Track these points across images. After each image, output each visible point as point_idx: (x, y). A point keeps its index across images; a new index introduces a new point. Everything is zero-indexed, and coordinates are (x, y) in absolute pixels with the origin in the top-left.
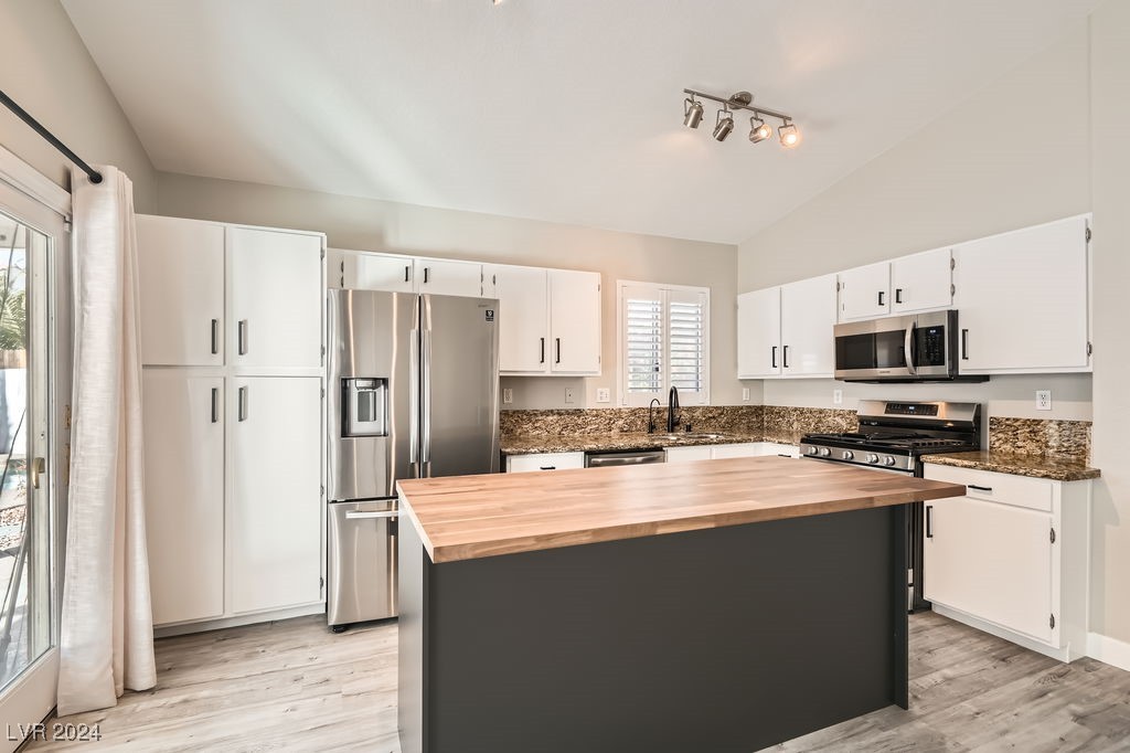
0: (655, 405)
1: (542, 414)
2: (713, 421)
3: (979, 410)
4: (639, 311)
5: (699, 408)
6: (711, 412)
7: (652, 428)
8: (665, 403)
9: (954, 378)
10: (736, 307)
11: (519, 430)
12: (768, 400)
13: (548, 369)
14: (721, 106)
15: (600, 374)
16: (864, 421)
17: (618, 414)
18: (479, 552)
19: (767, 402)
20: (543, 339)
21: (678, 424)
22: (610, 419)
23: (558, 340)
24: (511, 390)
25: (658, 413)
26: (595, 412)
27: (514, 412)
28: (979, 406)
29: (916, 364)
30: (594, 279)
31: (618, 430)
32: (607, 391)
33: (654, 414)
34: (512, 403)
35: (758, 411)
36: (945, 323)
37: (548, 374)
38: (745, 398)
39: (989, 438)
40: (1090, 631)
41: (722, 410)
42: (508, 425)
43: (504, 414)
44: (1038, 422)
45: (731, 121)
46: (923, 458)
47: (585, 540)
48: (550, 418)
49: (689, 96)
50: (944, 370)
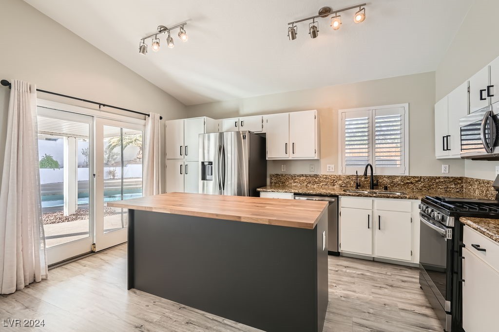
1: (298, 176)
2: (411, 186)
5: (398, 177)
6: (408, 179)
7: (358, 186)
10: (434, 112)
11: (288, 183)
13: (290, 156)
17: (339, 177)
20: (286, 143)
21: (378, 185)
22: (334, 180)
23: (294, 143)
24: (284, 166)
26: (325, 176)
27: (286, 175)
31: (338, 186)
32: (332, 166)
34: (285, 171)
37: (290, 159)
41: (420, 179)
42: (282, 180)
43: (281, 175)
46: (461, 219)
48: (302, 178)
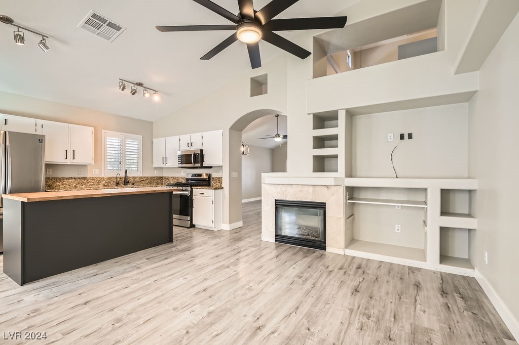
0: (118, 176)
1: (66, 179)
2: (144, 181)
3: (209, 176)
4: (112, 142)
5: (137, 177)
6: (142, 179)
7: (117, 184)
8: (123, 175)
9: (202, 167)
10: (152, 143)
11: (55, 185)
12: (165, 175)
13: (69, 161)
14: (133, 85)
15: (93, 164)
16: (187, 180)
17: (103, 179)
18: (40, 200)
19: (164, 175)
20: (66, 150)
21: (128, 183)
22: (99, 181)
23: (74, 151)
24: (51, 170)
25: (120, 178)
26: (92, 178)
27: (52, 178)
28: (210, 174)
29: (194, 163)
30: (91, 129)
31: (102, 185)
32: (97, 170)
33: (119, 179)
34: (51, 174)
35: (161, 178)
36: (199, 152)
37: (69, 163)
38: (156, 174)
39: (212, 182)
40: (223, 223)
41: (147, 178)
42: (50, 183)
43: (47, 179)
44: (220, 178)
45: (136, 90)
46: (192, 187)
47: (72, 198)
48: (71, 180)
49: (121, 81)
50: (199, 165)
